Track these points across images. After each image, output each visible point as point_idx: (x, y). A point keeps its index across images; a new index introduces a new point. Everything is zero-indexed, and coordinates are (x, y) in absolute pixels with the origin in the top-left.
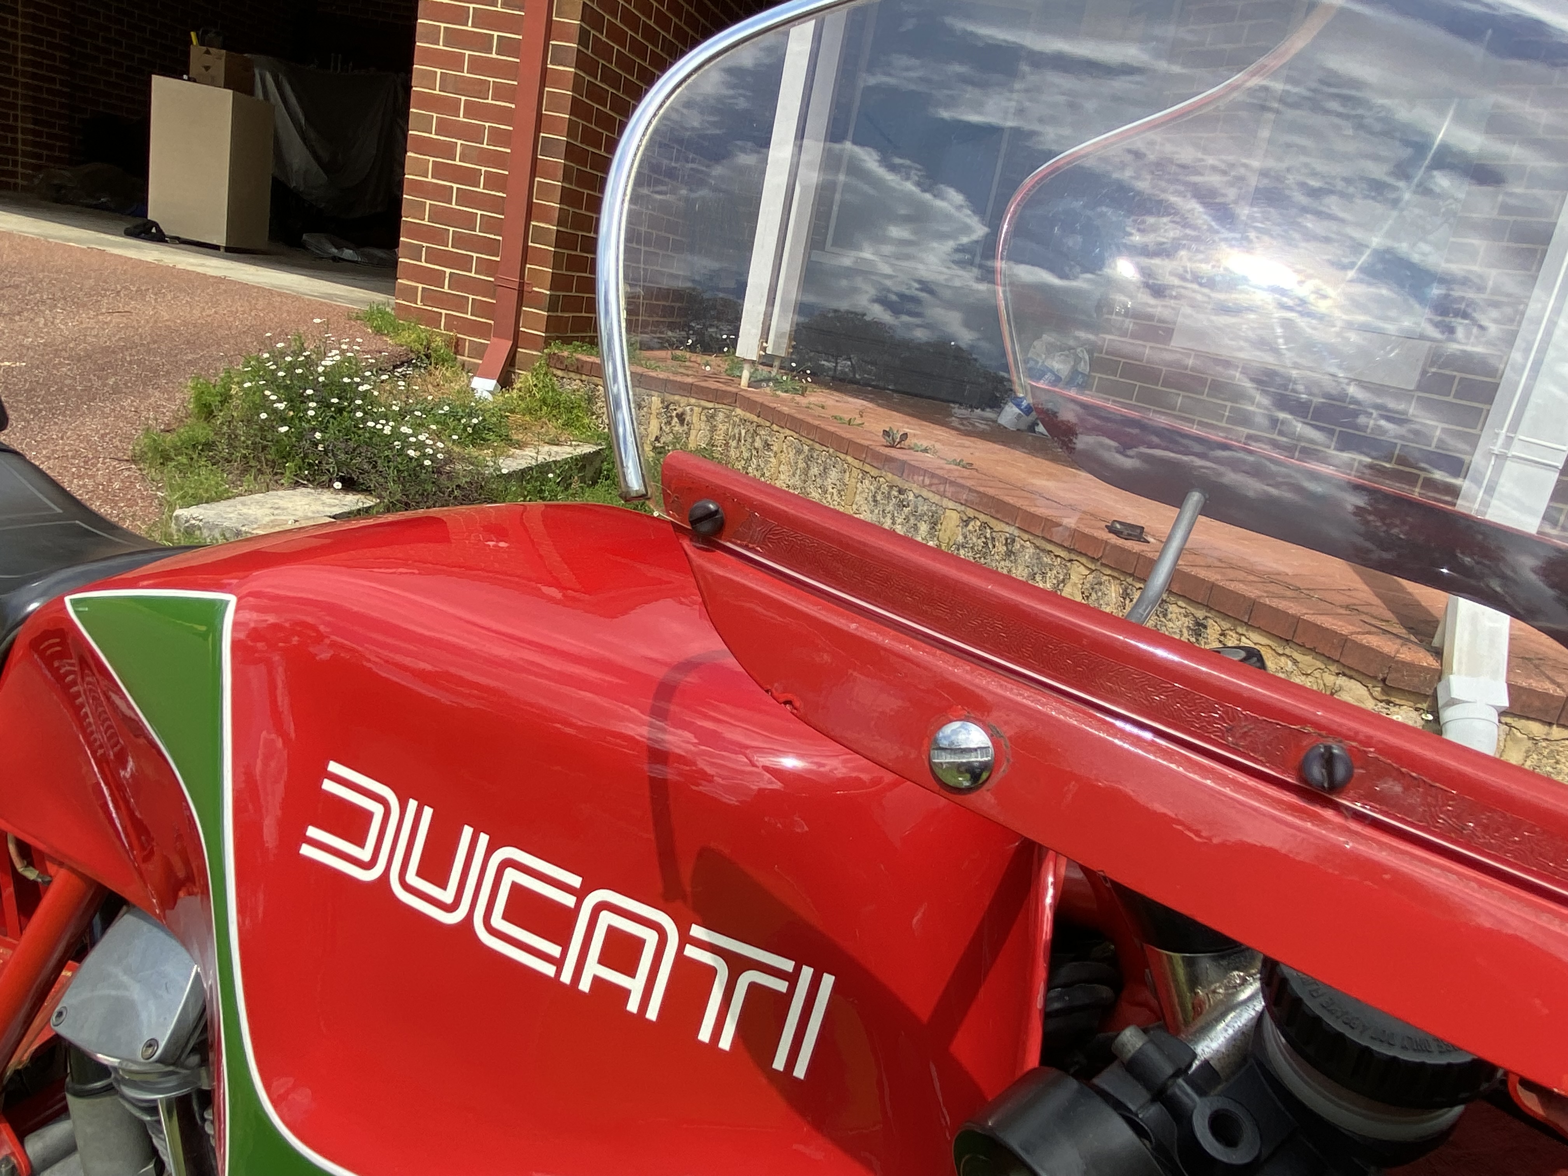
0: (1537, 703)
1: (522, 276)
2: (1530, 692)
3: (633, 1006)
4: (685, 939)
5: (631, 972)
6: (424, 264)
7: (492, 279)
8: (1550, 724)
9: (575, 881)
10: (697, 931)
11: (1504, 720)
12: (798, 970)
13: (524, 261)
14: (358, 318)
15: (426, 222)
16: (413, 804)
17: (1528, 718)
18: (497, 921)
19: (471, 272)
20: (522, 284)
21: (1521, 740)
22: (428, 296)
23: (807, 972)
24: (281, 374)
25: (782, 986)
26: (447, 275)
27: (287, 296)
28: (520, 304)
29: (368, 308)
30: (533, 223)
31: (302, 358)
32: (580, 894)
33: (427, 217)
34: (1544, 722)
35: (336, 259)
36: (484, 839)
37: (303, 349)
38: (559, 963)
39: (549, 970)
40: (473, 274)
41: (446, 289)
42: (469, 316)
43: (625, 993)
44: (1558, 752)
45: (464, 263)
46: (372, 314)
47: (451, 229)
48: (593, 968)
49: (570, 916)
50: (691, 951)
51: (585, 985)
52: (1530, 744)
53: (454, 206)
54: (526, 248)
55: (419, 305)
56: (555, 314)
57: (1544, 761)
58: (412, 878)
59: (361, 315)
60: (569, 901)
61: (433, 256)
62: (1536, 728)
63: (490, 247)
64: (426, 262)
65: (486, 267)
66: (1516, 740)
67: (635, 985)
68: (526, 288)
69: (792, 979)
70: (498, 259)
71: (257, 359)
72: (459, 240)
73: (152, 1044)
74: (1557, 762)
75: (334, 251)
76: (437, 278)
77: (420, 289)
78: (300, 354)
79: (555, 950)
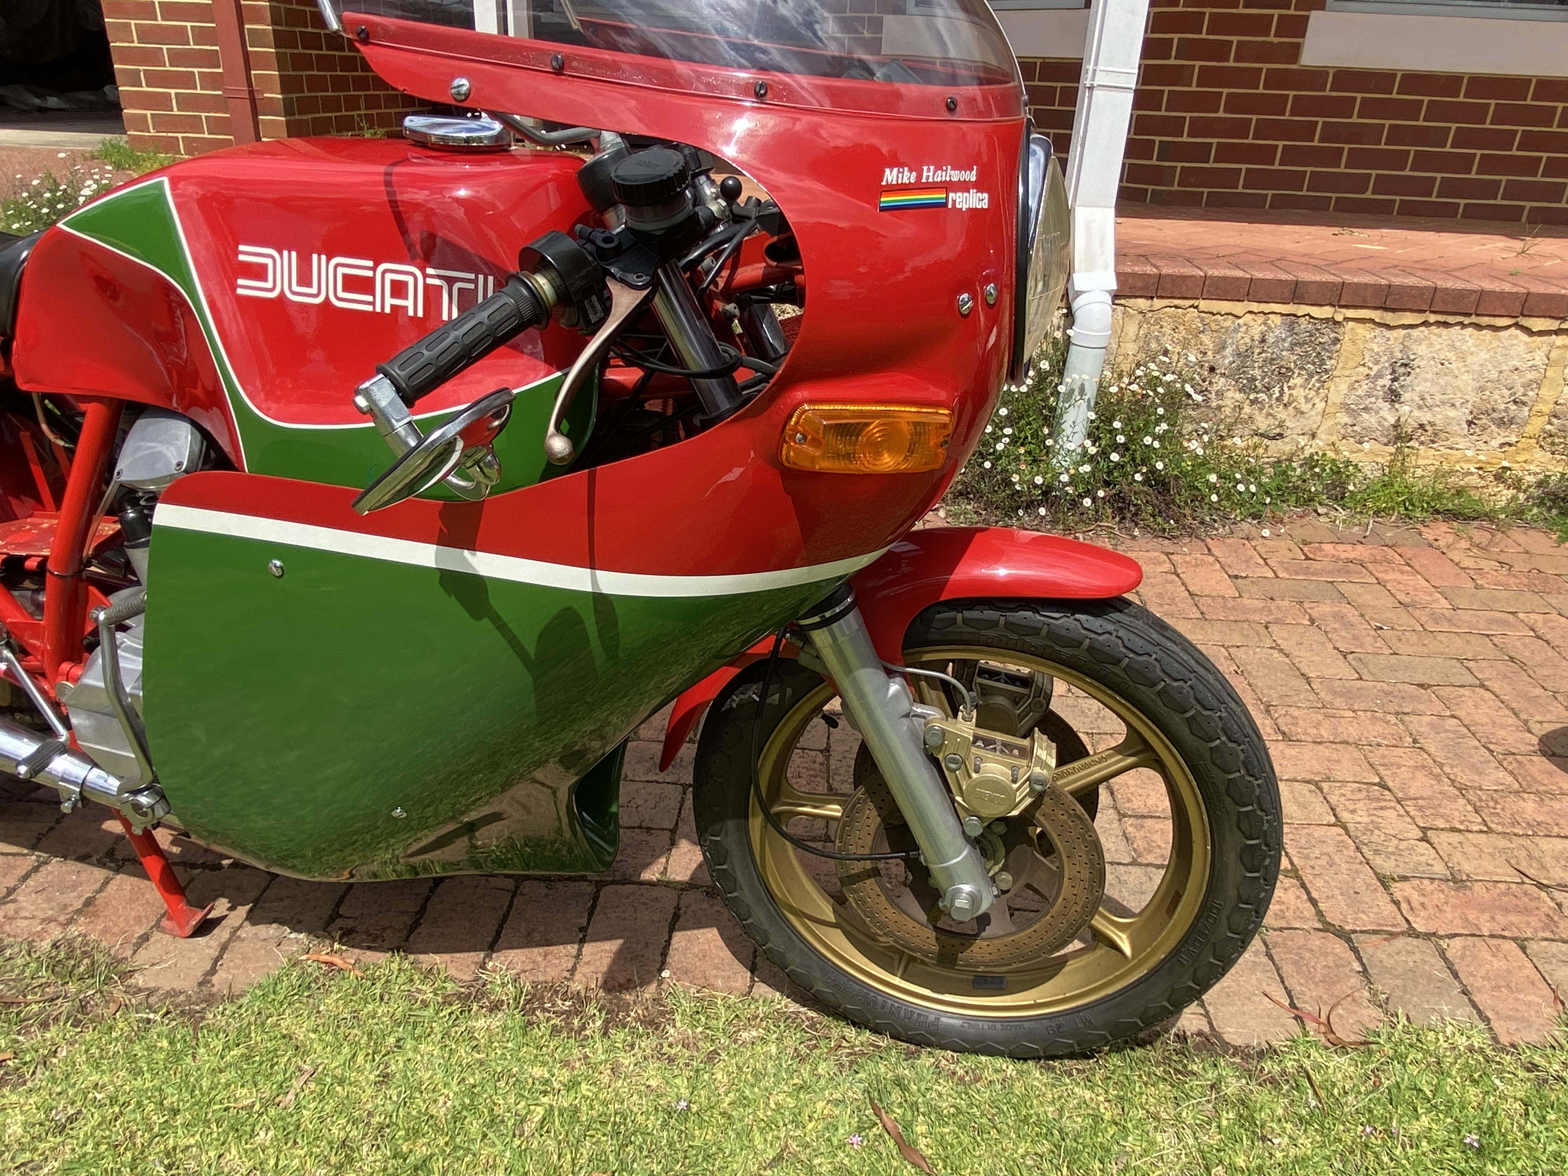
0: (1139, 284)
1: (250, 84)
2: (1134, 275)
3: (411, 313)
4: (425, 276)
5: (406, 298)
6: (146, 89)
7: (220, 93)
8: (1152, 298)
9: (370, 263)
10: (430, 271)
11: (1117, 302)
12: (477, 278)
13: (248, 69)
14: (93, 157)
15: (136, 44)
16: (285, 253)
17: (1136, 297)
18: (341, 294)
19: (196, 88)
20: (251, 93)
21: (1133, 315)
22: (160, 123)
23: (481, 277)
24: (45, 210)
25: (472, 286)
26: (173, 96)
27: (12, 149)
28: (255, 113)
29: (100, 146)
30: (247, 26)
31: (59, 194)
32: (374, 269)
33: (135, 38)
34: (1147, 298)
35: (42, 110)
36: (323, 257)
37: (57, 185)
38: (373, 304)
39: (369, 308)
40: (199, 91)
41: (176, 112)
42: (206, 136)
43: (406, 308)
44: (1161, 319)
45: (187, 80)
46: (107, 149)
47: (165, 47)
48: (389, 301)
49: (372, 280)
50: (429, 281)
51: (387, 310)
52: (1140, 316)
53: (160, 22)
54: (246, 54)
55: (153, 132)
56: (293, 118)
57: (1152, 328)
58: (295, 288)
59: (96, 153)
60: (369, 274)
61: (154, 79)
62: (1142, 303)
63: (210, 59)
64: (148, 86)
65: (210, 81)
66: (1131, 317)
67: (409, 303)
68: (257, 96)
69: (475, 281)
70: (220, 70)
71: (15, 203)
72: (176, 58)
73: (179, 464)
74: (1162, 327)
75: (37, 101)
76: (163, 101)
77: (149, 116)
78: (57, 190)
79: (369, 298)
